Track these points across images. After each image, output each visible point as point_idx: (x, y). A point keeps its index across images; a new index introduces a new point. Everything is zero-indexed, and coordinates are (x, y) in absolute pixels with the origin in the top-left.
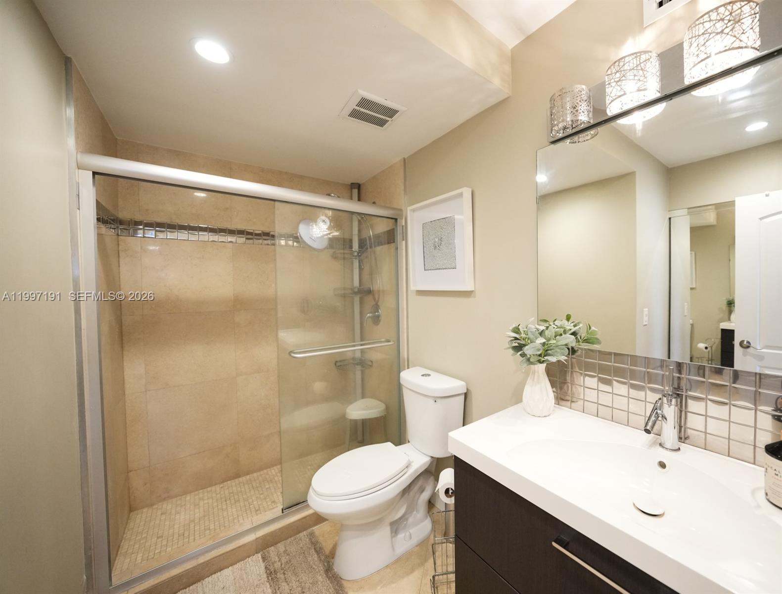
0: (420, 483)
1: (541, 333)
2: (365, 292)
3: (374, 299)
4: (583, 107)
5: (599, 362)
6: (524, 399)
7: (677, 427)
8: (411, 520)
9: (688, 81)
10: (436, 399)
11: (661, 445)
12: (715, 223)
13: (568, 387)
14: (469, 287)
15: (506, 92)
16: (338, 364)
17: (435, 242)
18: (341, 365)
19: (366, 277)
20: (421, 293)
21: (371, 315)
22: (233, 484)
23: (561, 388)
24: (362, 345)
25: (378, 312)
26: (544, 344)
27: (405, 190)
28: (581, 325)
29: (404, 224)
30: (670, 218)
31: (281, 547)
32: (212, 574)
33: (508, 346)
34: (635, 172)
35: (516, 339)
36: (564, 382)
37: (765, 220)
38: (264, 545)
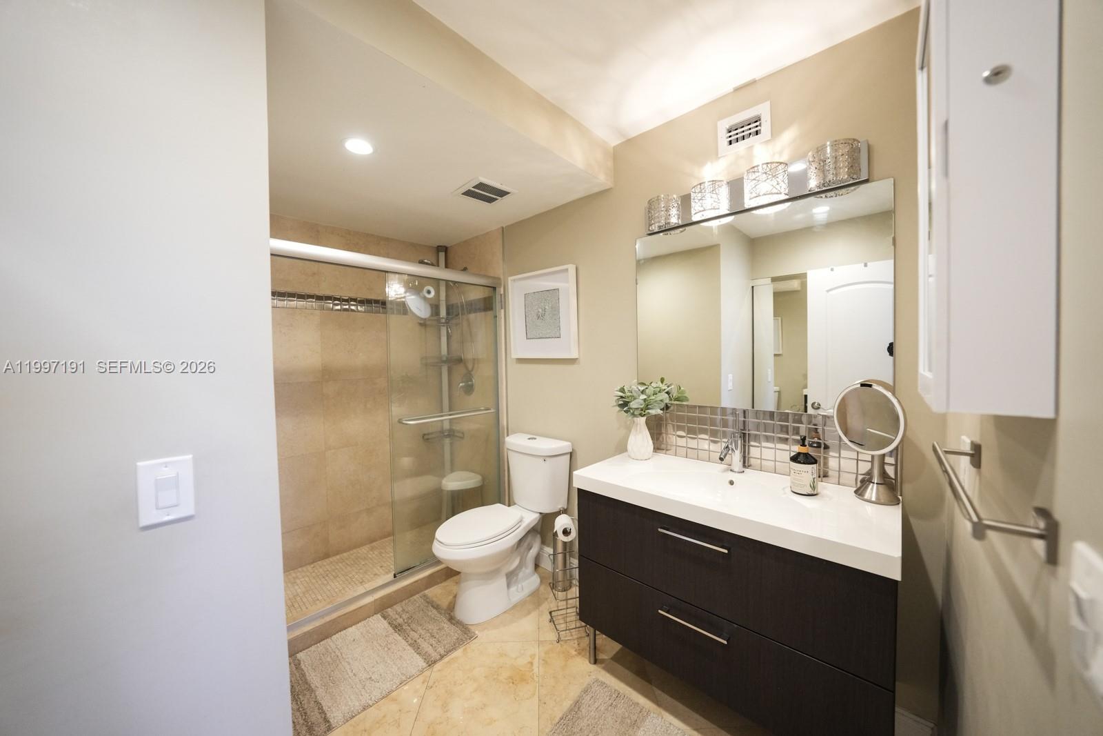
0: (529, 539)
1: (643, 392)
2: (455, 362)
3: (466, 367)
4: (674, 212)
5: (689, 414)
6: (629, 447)
7: (742, 460)
8: (521, 575)
9: (747, 206)
10: (545, 458)
11: (731, 470)
12: (799, 289)
13: (663, 438)
14: (574, 355)
15: (609, 184)
16: (426, 437)
17: (539, 312)
18: (428, 439)
19: (455, 346)
20: (521, 361)
21: (463, 384)
22: (325, 563)
23: (658, 439)
24: (450, 415)
25: (471, 380)
26: (645, 400)
27: (503, 260)
28: (673, 386)
29: (502, 292)
30: (753, 287)
31: (398, 608)
32: (337, 632)
33: (615, 404)
34: (719, 245)
35: (622, 397)
36: (660, 434)
37: (831, 293)
38: (382, 607)
